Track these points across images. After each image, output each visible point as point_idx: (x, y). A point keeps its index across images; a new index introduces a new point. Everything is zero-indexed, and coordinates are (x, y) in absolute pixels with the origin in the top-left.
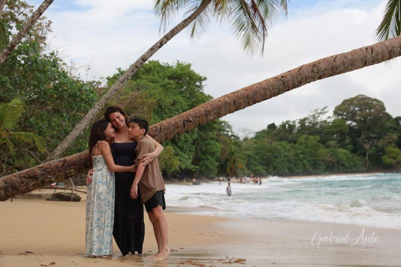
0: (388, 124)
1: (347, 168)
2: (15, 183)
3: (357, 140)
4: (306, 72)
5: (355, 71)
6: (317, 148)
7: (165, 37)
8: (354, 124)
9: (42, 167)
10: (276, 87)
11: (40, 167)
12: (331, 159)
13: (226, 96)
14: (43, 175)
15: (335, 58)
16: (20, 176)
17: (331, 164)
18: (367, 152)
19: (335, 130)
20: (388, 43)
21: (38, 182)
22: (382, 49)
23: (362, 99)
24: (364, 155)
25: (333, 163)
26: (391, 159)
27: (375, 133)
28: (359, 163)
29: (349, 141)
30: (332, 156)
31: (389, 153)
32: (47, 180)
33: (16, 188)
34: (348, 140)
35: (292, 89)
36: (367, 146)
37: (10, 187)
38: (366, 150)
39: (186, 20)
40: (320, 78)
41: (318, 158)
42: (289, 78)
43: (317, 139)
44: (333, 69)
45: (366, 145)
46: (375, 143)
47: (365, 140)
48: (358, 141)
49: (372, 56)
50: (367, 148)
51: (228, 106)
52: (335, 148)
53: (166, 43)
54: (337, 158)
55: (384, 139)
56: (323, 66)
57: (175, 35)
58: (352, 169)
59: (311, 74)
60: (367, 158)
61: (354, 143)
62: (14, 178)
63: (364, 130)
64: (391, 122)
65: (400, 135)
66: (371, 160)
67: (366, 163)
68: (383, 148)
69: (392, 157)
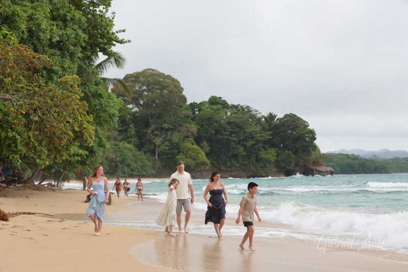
1: (133, 171)
3: (145, 131)
8: (136, 109)
12: (114, 156)
17: (113, 164)
18: (157, 149)
23: (152, 75)
24: (153, 152)
25: (116, 162)
27: (168, 123)
28: (150, 164)
29: (133, 132)
30: (115, 151)
31: (187, 151)
36: (158, 141)
38: (155, 146)
45: (156, 139)
46: (168, 137)
47: (156, 132)
48: (147, 132)
50: (157, 144)
52: (116, 139)
54: (121, 155)
55: (179, 131)
58: (139, 172)
60: (157, 157)
61: (140, 136)
63: (152, 118)
64: (186, 108)
65: (199, 127)
66: (161, 160)
67: (155, 164)
68: (178, 144)
69: (191, 157)
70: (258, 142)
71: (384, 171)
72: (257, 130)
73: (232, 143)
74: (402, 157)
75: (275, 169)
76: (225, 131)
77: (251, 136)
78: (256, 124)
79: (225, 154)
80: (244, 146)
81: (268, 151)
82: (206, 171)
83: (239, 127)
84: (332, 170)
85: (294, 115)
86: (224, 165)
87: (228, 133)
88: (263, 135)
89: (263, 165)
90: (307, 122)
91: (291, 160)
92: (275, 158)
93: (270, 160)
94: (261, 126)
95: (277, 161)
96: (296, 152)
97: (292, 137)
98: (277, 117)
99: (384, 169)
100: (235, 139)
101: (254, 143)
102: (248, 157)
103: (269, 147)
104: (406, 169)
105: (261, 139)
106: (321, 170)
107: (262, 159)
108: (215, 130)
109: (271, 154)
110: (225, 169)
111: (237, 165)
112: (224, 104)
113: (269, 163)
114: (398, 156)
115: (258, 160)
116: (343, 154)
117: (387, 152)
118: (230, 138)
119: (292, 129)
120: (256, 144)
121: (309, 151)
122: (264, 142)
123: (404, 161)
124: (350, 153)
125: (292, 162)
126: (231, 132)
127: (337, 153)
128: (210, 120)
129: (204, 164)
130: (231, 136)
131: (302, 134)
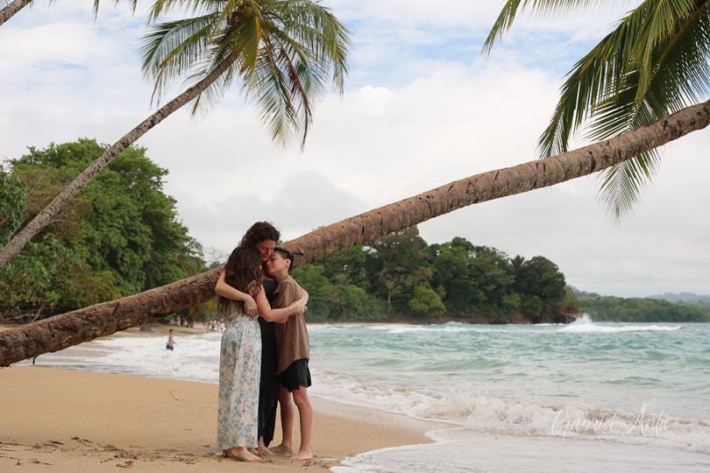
0: (421, 254)
1: (359, 315)
2: (41, 336)
3: (377, 274)
4: (460, 193)
5: (520, 194)
6: (320, 283)
7: (159, 112)
8: (374, 250)
9: (83, 313)
10: (418, 211)
11: (79, 314)
12: (338, 301)
13: (351, 219)
14: (84, 325)
15: (497, 174)
16: (49, 325)
17: (338, 307)
18: (389, 292)
19: (346, 258)
20: (564, 159)
21: (76, 335)
22: (557, 166)
24: (385, 296)
25: (340, 306)
26: (422, 305)
27: (402, 266)
28: (378, 308)
29: (364, 276)
30: (340, 295)
31: (421, 296)
32: (90, 334)
33: (42, 344)
34: (363, 274)
35: (439, 214)
36: (390, 284)
37: (34, 342)
38: (388, 290)
39: (191, 90)
40: (476, 201)
41: (319, 298)
42: (437, 199)
43: (320, 270)
44: (493, 190)
45: (388, 282)
46: (401, 281)
47: (388, 276)
48: (378, 276)
49: (545, 176)
50: (389, 288)
51: (354, 234)
52: (344, 284)
53: (160, 121)
54: (346, 299)
55: (414, 275)
56: (481, 185)
57: (175, 110)
58: (367, 316)
59: (465, 196)
60: (389, 301)
61: (372, 278)
62: (40, 329)
63: (386, 260)
64: (425, 251)
65: (436, 270)
66: (394, 305)
67: (387, 308)
68: (412, 287)
69: (424, 301)
70: (500, 286)
72: (498, 273)
73: (471, 288)
75: (520, 316)
76: (464, 275)
77: (493, 279)
78: (501, 268)
79: (464, 299)
80: (484, 290)
81: (512, 296)
82: (443, 316)
83: (479, 270)
85: (543, 258)
86: (463, 310)
87: (467, 276)
88: (506, 279)
89: (506, 311)
91: (538, 306)
92: (520, 303)
93: (514, 305)
94: (505, 269)
95: (522, 307)
96: (543, 298)
97: (540, 281)
98: (525, 260)
100: (474, 283)
101: (496, 287)
102: (490, 301)
103: (514, 292)
105: (503, 283)
107: (505, 304)
108: (453, 274)
109: (514, 300)
110: (463, 314)
111: (477, 310)
112: (467, 246)
113: (513, 308)
115: (500, 305)
118: (469, 282)
120: (498, 288)
122: (509, 286)
125: (539, 308)
126: (470, 276)
128: (448, 263)
129: (438, 309)
130: (470, 279)
131: (550, 279)
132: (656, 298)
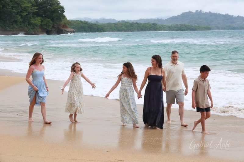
70: (29, 13)
71: (102, 31)
72: (29, 6)
73: (13, 14)
74: (113, 22)
75: (40, 30)
76: (9, 6)
77: (25, 9)
78: (28, 2)
79: (9, 20)
80: (21, 15)
81: (36, 19)
83: (17, 4)
84: (74, 30)
86: (9, 27)
87: (10, 7)
88: (32, 9)
89: (33, 27)
90: (59, 2)
91: (50, 24)
92: (40, 23)
93: (37, 24)
94: (31, 3)
95: (41, 25)
96: (52, 19)
97: (50, 10)
99: (103, 30)
100: (15, 11)
101: (27, 13)
102: (24, 22)
103: (36, 16)
104: (115, 29)
105: (31, 11)
106: (68, 30)
107: (32, 23)
108: (2, 5)
109: (37, 21)
110: (9, 29)
111: (17, 27)
113: (36, 26)
114: (110, 22)
115: (30, 24)
116: (79, 21)
117: (104, 19)
118: (12, 10)
119: (50, 5)
120: (28, 14)
121: (61, 19)
122: (33, 13)
123: (114, 25)
124: (83, 20)
125: (50, 26)
126: (12, 7)
127: (75, 20)
130: (12, 9)
131: (56, 9)
132: (82, 20)
